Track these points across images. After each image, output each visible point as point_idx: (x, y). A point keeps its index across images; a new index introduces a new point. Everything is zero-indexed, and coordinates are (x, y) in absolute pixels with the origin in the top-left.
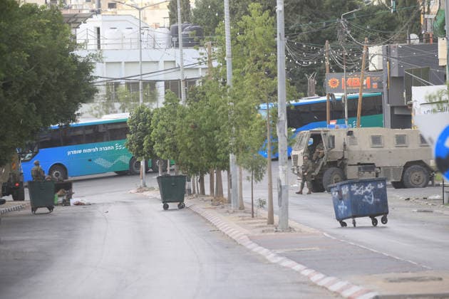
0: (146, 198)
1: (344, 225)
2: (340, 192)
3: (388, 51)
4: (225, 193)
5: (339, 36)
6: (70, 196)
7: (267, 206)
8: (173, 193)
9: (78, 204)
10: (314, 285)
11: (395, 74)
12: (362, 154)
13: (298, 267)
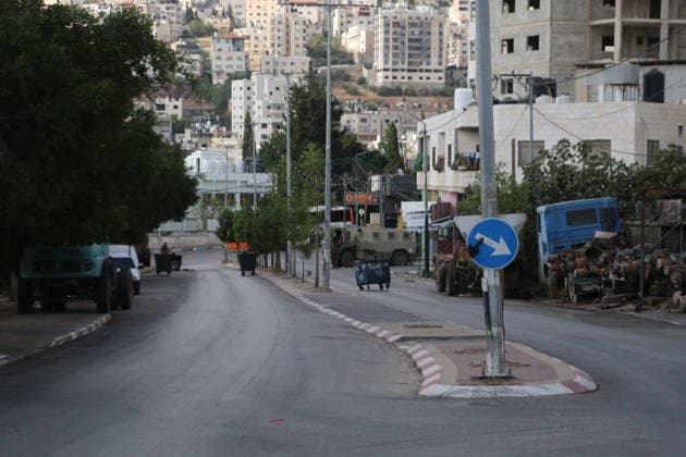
0: (228, 268)
1: (362, 289)
2: (360, 267)
3: (384, 179)
4: (283, 267)
5: (354, 169)
6: (179, 266)
7: (314, 275)
8: (248, 264)
9: (186, 270)
10: (355, 328)
11: (388, 194)
12: (367, 243)
13: (341, 316)
